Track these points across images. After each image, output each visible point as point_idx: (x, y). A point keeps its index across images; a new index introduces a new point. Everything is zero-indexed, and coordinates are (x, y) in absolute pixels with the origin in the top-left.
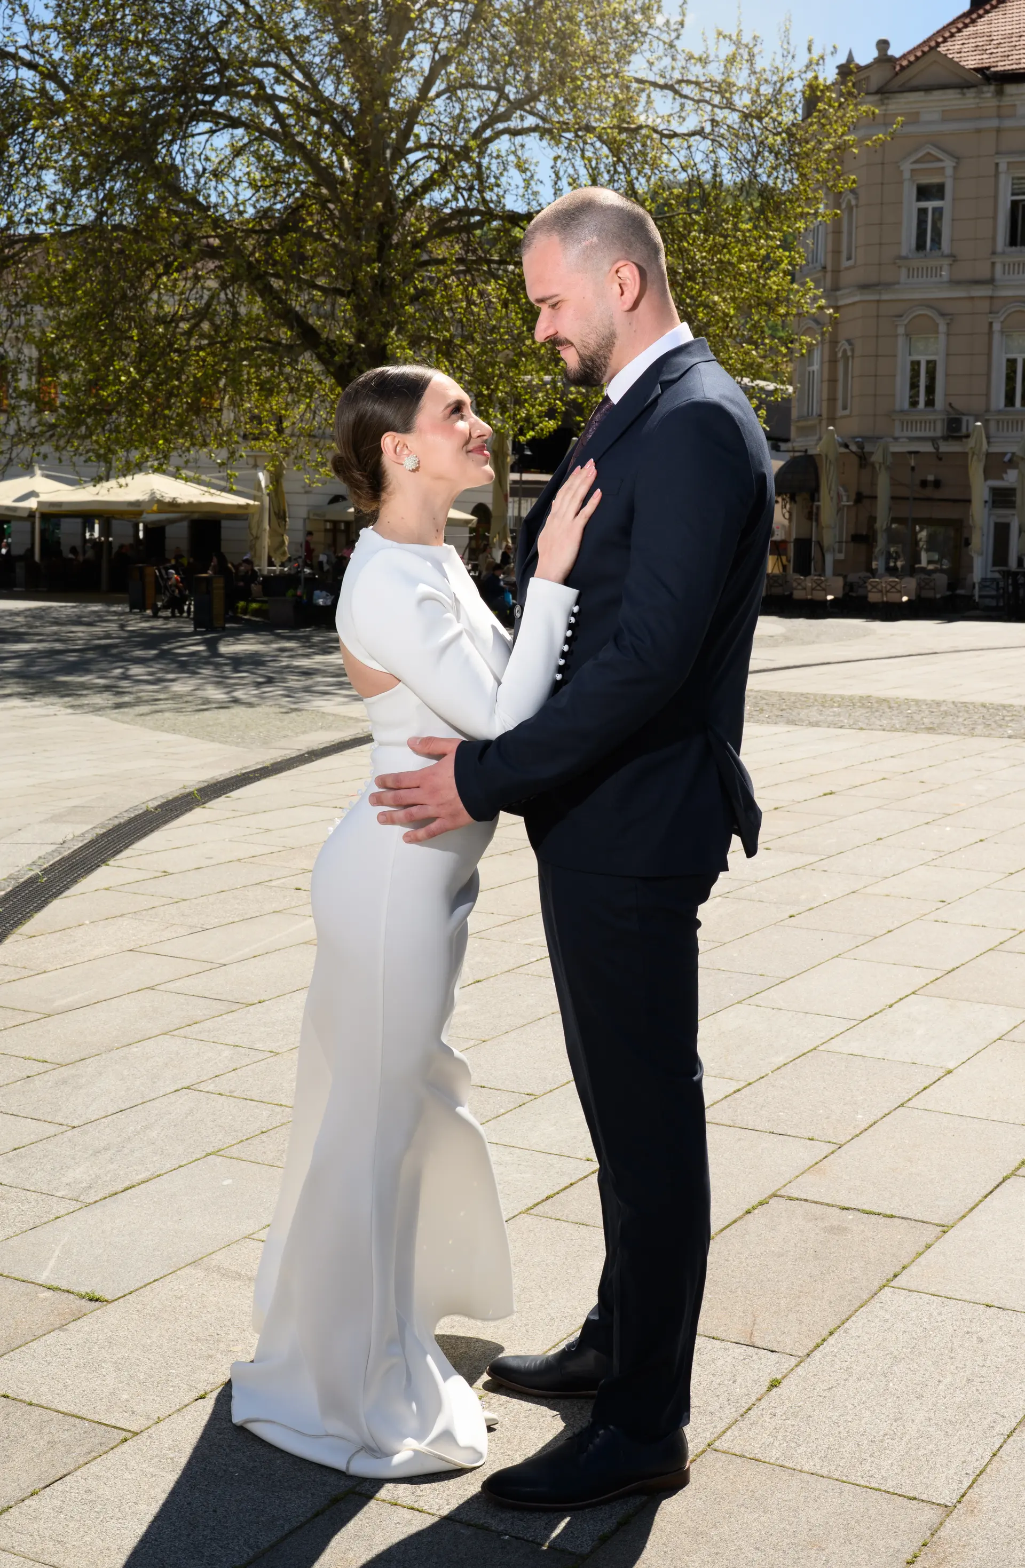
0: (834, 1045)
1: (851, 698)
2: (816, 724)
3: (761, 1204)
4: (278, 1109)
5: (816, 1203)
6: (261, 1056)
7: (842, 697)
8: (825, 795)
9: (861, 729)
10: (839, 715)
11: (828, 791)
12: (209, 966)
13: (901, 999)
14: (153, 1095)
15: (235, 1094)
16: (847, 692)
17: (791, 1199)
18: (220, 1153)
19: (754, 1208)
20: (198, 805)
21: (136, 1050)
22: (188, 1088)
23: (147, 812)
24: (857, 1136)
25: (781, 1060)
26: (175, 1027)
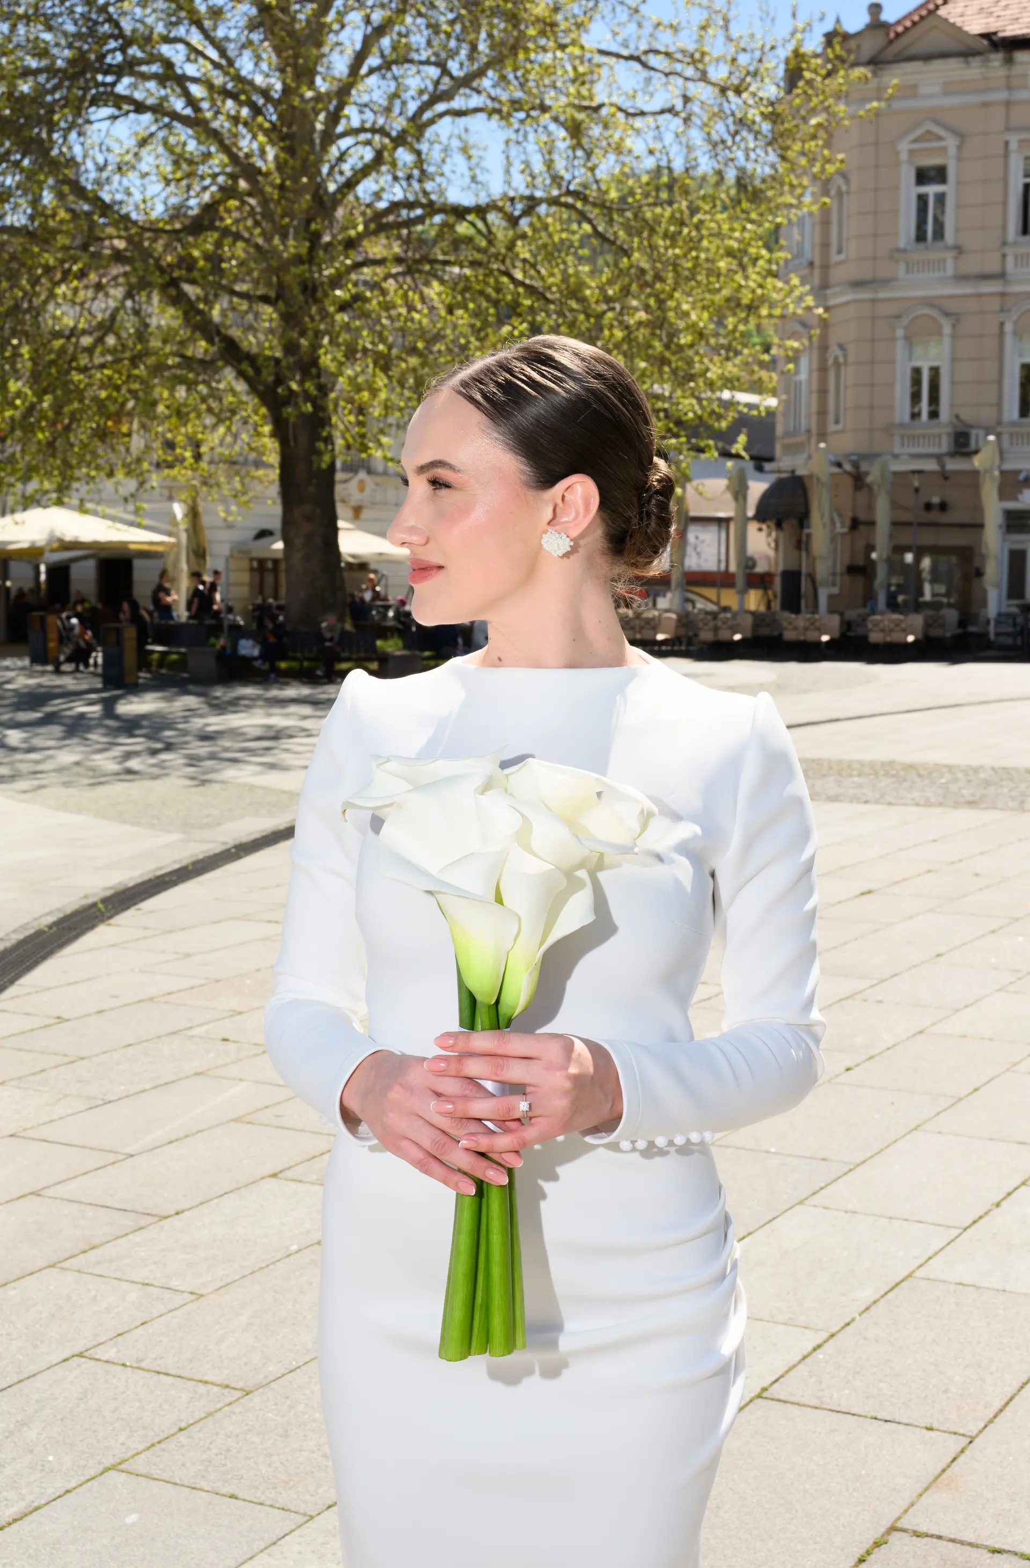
0: (936, 1268)
1: (872, 764)
2: (835, 799)
3: (877, 1545)
4: (202, 1389)
5: (953, 1541)
6: (179, 1299)
7: (861, 763)
8: (863, 894)
9: (890, 804)
10: (860, 786)
11: (865, 889)
12: (111, 1158)
13: (1009, 1194)
14: (33, 1369)
15: (143, 1365)
16: (867, 757)
17: (917, 1534)
18: (123, 1467)
19: (868, 1553)
20: (102, 921)
21: (12, 1293)
22: (81, 1355)
23: (39, 933)
24: (991, 1421)
25: (867, 1294)
26: (67, 1255)
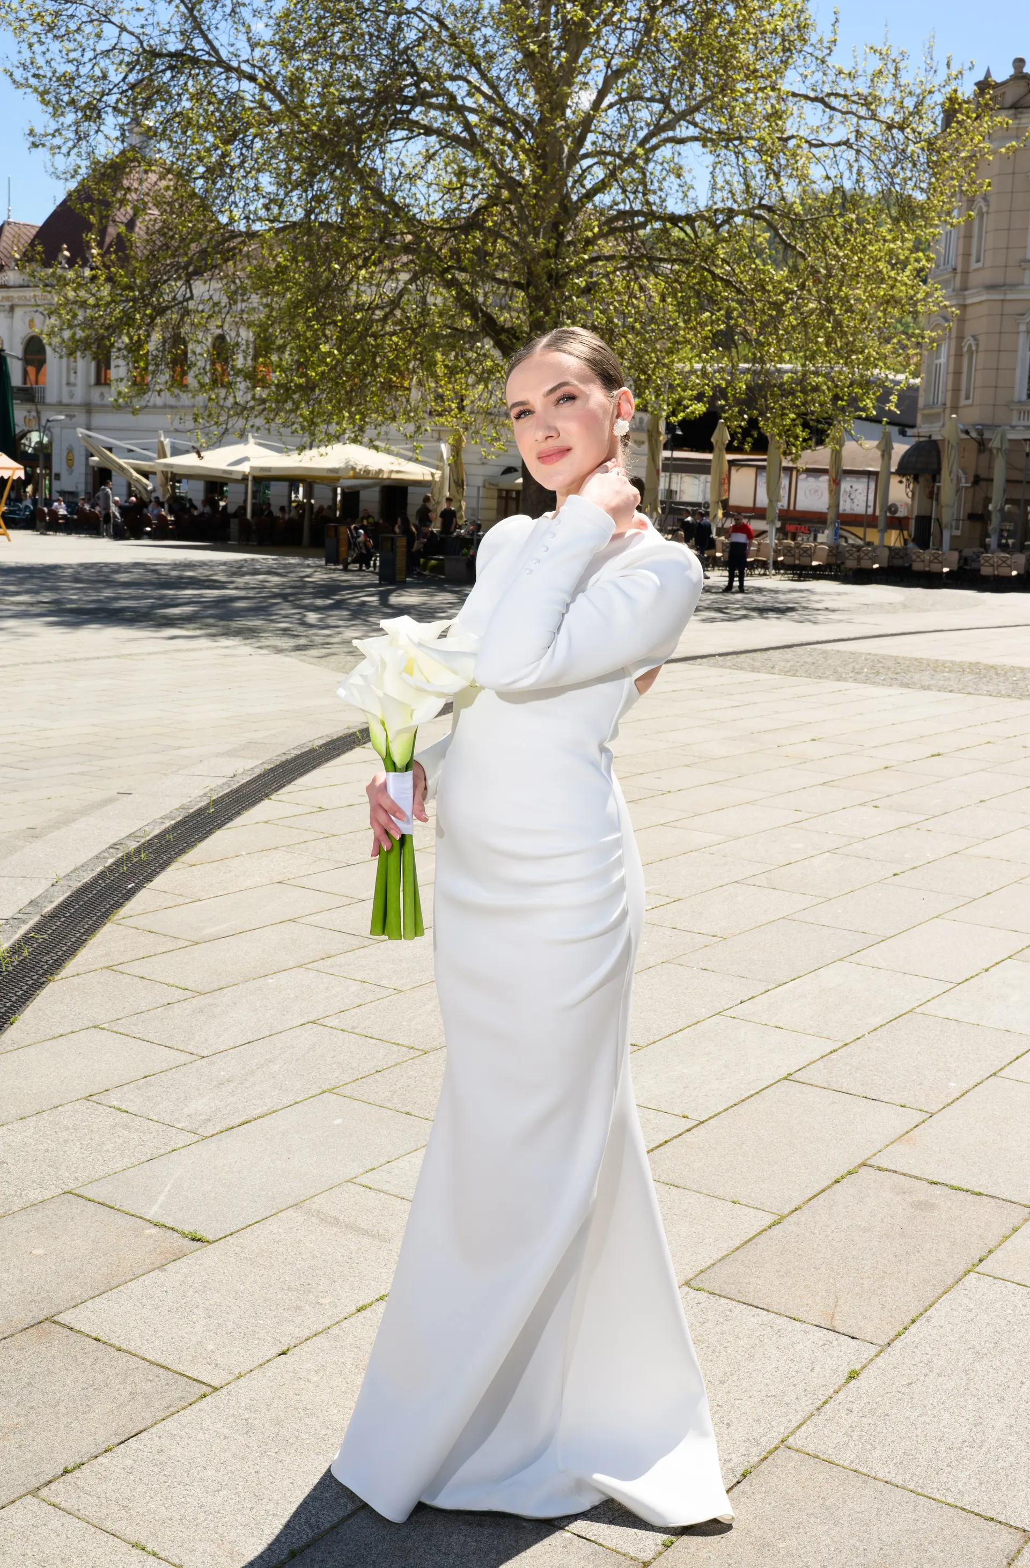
0: (931, 1008)
1: (961, 665)
2: (928, 688)
3: (850, 1173)
4: (395, 1048)
5: (904, 1175)
6: (386, 993)
7: (953, 663)
8: (933, 756)
9: (970, 693)
10: (949, 679)
11: (936, 753)
12: (349, 901)
13: (997, 963)
14: (280, 1028)
15: (356, 1031)
16: (957, 659)
17: (880, 1169)
18: (335, 1091)
19: (843, 1178)
20: (359, 745)
21: (271, 981)
22: (314, 1022)
23: (312, 751)
24: (949, 1105)
25: (878, 1020)
26: (310, 960)
